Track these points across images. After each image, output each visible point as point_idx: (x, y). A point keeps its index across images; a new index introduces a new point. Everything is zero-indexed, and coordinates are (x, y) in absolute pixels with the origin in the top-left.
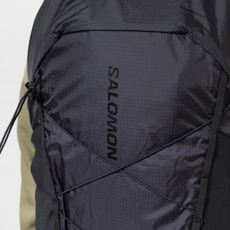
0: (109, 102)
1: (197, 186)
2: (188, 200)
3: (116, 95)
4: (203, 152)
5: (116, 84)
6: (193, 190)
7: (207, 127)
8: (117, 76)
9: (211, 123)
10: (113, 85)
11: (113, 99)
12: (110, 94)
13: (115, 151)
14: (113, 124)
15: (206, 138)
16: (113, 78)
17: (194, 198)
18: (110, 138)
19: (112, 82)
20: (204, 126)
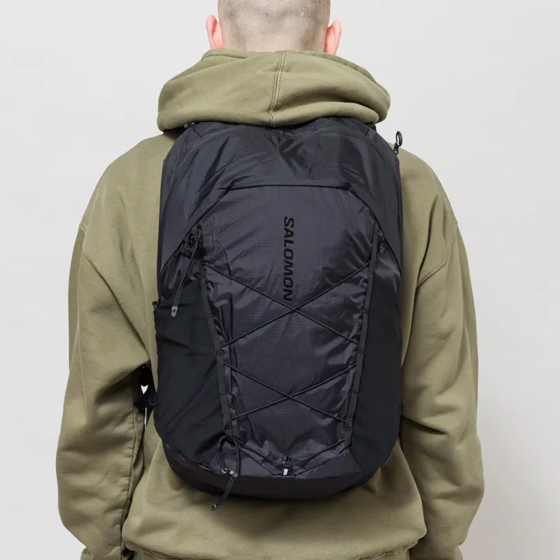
0: (285, 248)
1: (360, 320)
2: (353, 334)
3: (292, 242)
4: (363, 290)
5: (292, 233)
6: (357, 324)
7: (366, 268)
8: (292, 226)
9: (368, 265)
10: (289, 233)
11: (289, 246)
12: (286, 241)
13: (291, 292)
14: (288, 268)
15: (366, 278)
16: (289, 227)
17: (358, 331)
18: (286, 281)
19: (287, 230)
20: (364, 268)
